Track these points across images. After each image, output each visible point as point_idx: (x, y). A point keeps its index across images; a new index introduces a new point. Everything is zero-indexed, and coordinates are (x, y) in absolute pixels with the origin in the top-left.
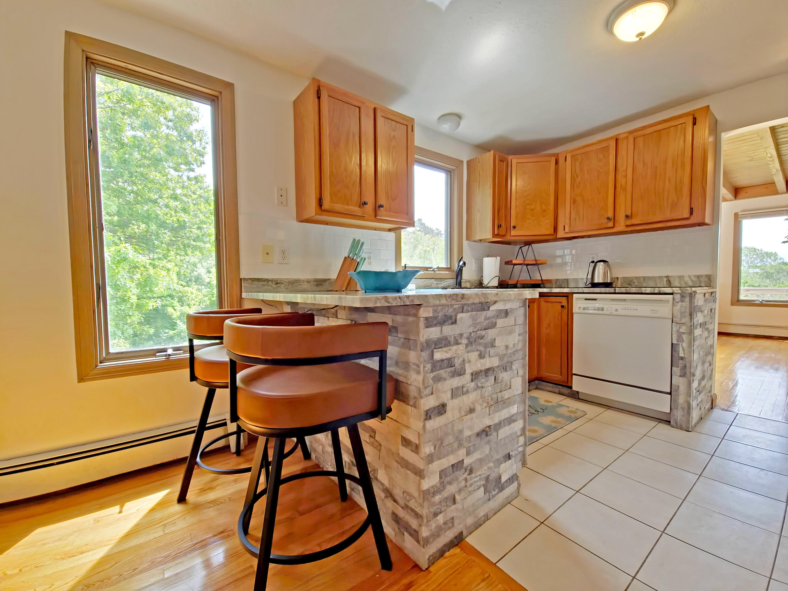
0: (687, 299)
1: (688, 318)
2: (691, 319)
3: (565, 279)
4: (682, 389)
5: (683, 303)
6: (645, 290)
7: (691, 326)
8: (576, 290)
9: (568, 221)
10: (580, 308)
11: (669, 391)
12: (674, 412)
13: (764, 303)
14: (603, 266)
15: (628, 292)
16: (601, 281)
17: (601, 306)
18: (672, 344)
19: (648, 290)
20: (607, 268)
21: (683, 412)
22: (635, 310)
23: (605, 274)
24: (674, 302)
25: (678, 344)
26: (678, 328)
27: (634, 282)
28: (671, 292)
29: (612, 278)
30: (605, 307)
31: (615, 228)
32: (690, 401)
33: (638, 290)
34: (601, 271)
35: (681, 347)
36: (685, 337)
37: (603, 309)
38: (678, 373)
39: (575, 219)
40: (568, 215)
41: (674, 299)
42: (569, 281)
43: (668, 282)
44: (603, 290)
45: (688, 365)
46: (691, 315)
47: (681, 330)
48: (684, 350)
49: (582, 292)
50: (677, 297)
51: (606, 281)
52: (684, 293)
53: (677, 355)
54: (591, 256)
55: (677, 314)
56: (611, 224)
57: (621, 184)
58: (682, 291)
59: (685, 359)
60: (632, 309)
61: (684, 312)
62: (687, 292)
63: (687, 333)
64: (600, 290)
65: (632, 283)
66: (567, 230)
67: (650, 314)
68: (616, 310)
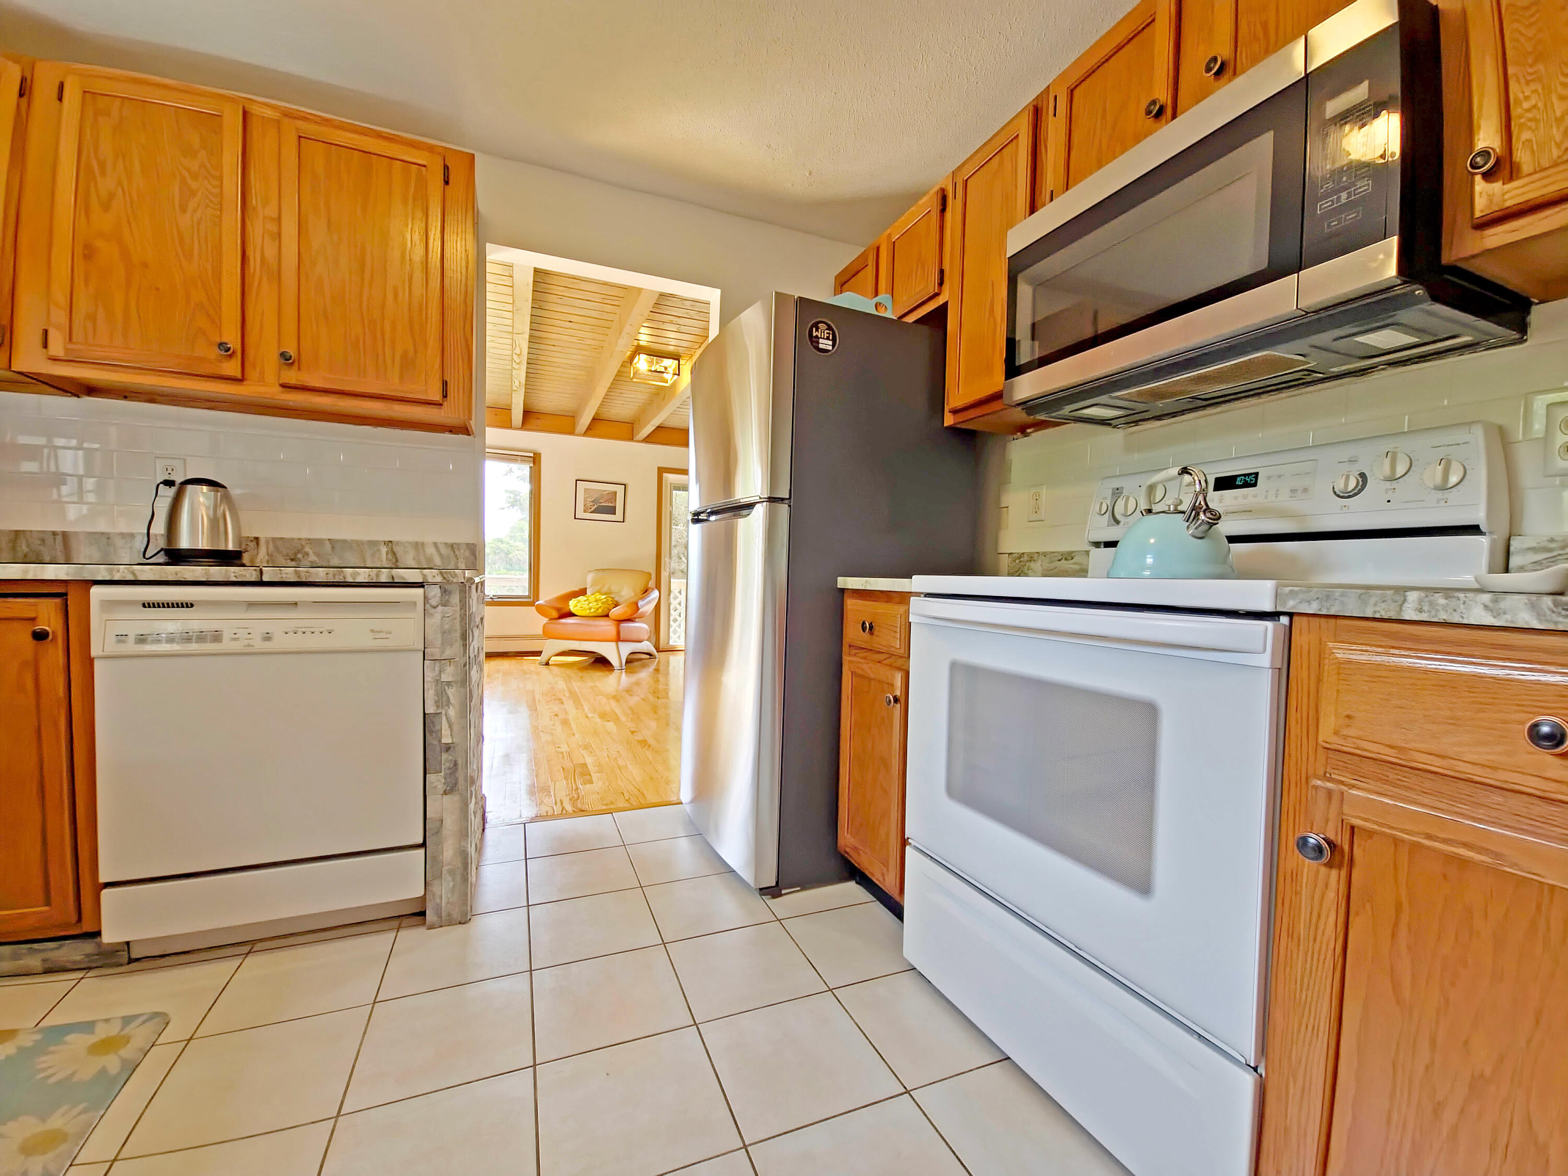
0: (455, 599)
1: (458, 644)
2: (465, 645)
3: (54, 534)
4: (450, 824)
5: (446, 609)
6: (354, 575)
7: (465, 665)
8: (102, 573)
9: (60, 316)
10: (121, 638)
11: (421, 841)
12: (435, 888)
13: (495, 600)
14: (207, 498)
15: (304, 580)
16: (203, 544)
17: (209, 626)
18: (424, 714)
19: (363, 575)
20: (223, 507)
21: (454, 880)
22: (326, 633)
23: (216, 524)
24: (427, 606)
25: (438, 713)
26: (437, 673)
27: (307, 554)
28: (420, 580)
29: (239, 539)
30: (227, 629)
31: (245, 383)
32: (467, 847)
33: (334, 575)
34: (204, 515)
35: (444, 718)
36: (451, 692)
37: (217, 637)
38: (441, 787)
39: (92, 318)
40: (61, 297)
41: (426, 598)
42: (73, 543)
43: (390, 556)
44: (217, 572)
45: (460, 762)
46: (464, 637)
47: (445, 678)
48: (450, 727)
49: (130, 577)
50: (433, 593)
51: (222, 547)
52: (449, 582)
53: (435, 742)
54: (160, 464)
55: (435, 637)
56: (232, 368)
57: (263, 256)
58: (445, 578)
59: (454, 748)
60: (317, 631)
61: (450, 631)
62: (455, 580)
63: (455, 682)
64: (207, 573)
65: (299, 556)
66: (57, 347)
67: (368, 642)
68: (268, 637)
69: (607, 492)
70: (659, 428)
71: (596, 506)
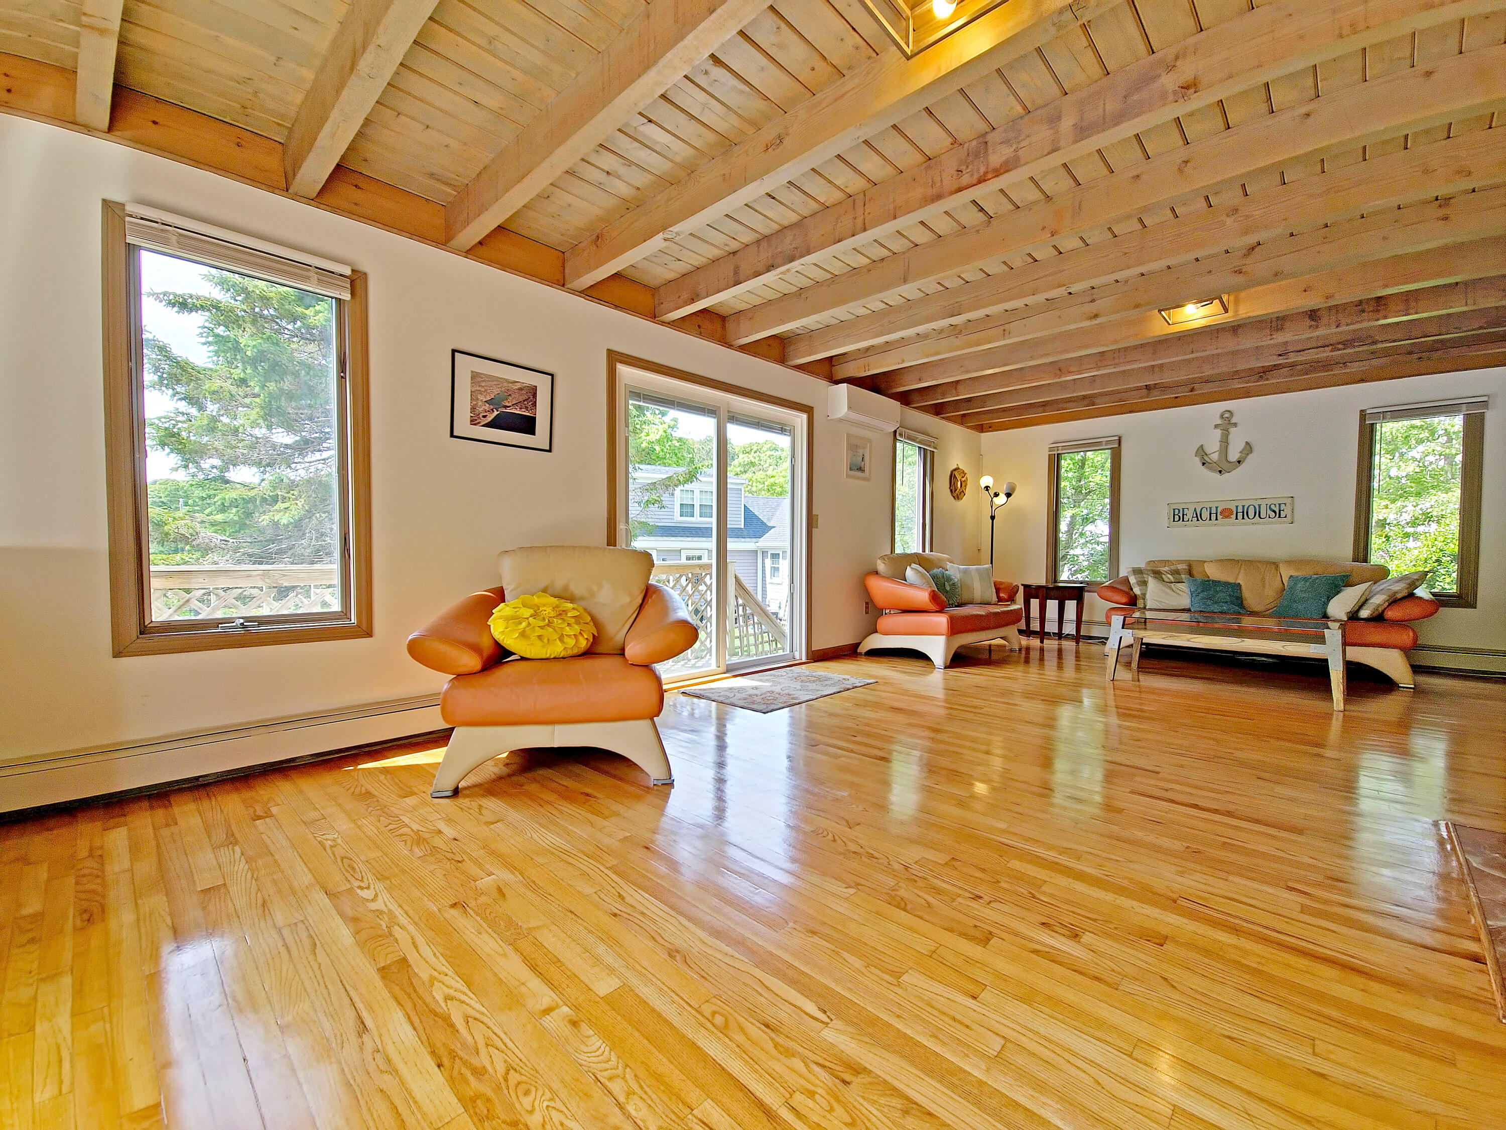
69: (519, 386)
70: (617, 276)
71: (496, 413)
